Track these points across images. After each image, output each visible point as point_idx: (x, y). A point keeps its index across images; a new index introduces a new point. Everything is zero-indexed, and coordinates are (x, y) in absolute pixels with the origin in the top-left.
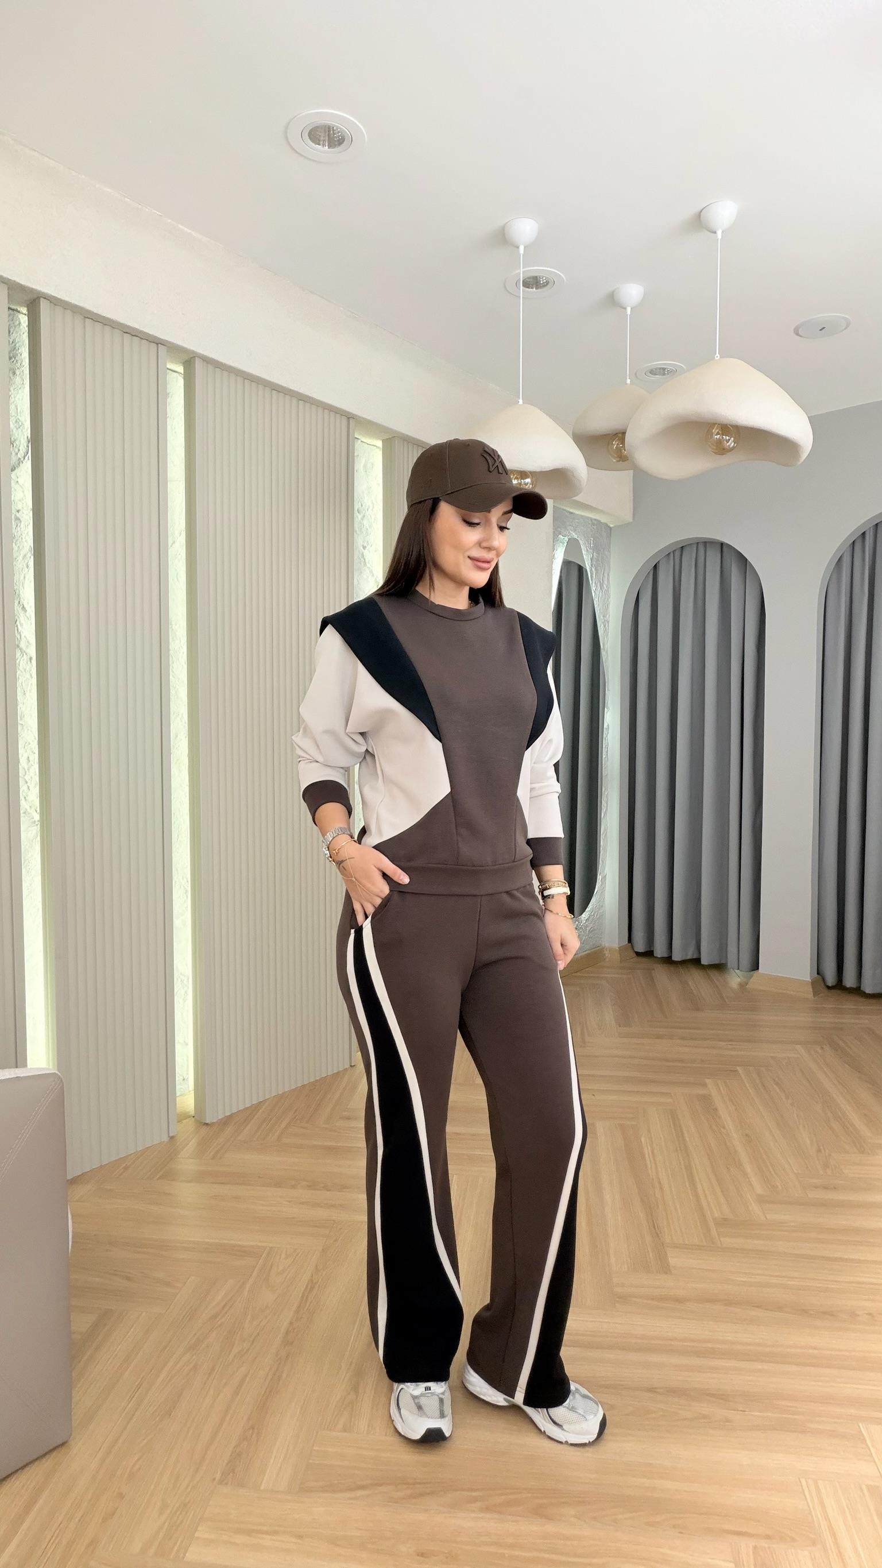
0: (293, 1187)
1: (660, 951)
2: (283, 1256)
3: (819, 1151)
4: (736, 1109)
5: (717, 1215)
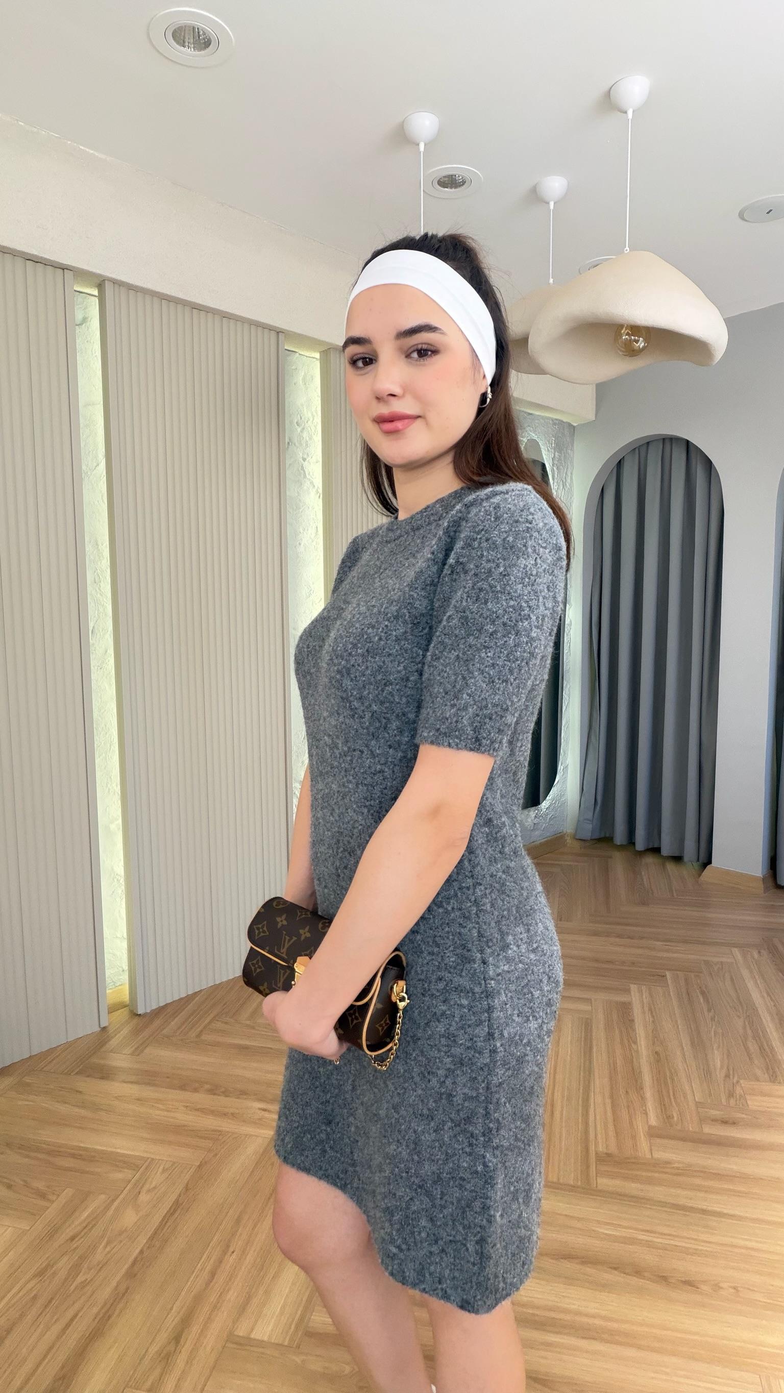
0: (196, 1090)
1: (620, 836)
2: (161, 1168)
3: (727, 1076)
4: (653, 1022)
5: (601, 1148)
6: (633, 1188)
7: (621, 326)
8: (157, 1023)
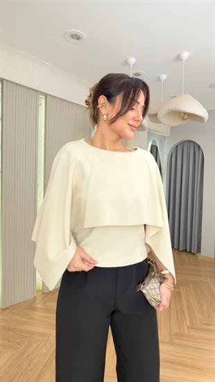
5: (175, 332)
6: (184, 342)
7: (181, 113)
8: (50, 295)
